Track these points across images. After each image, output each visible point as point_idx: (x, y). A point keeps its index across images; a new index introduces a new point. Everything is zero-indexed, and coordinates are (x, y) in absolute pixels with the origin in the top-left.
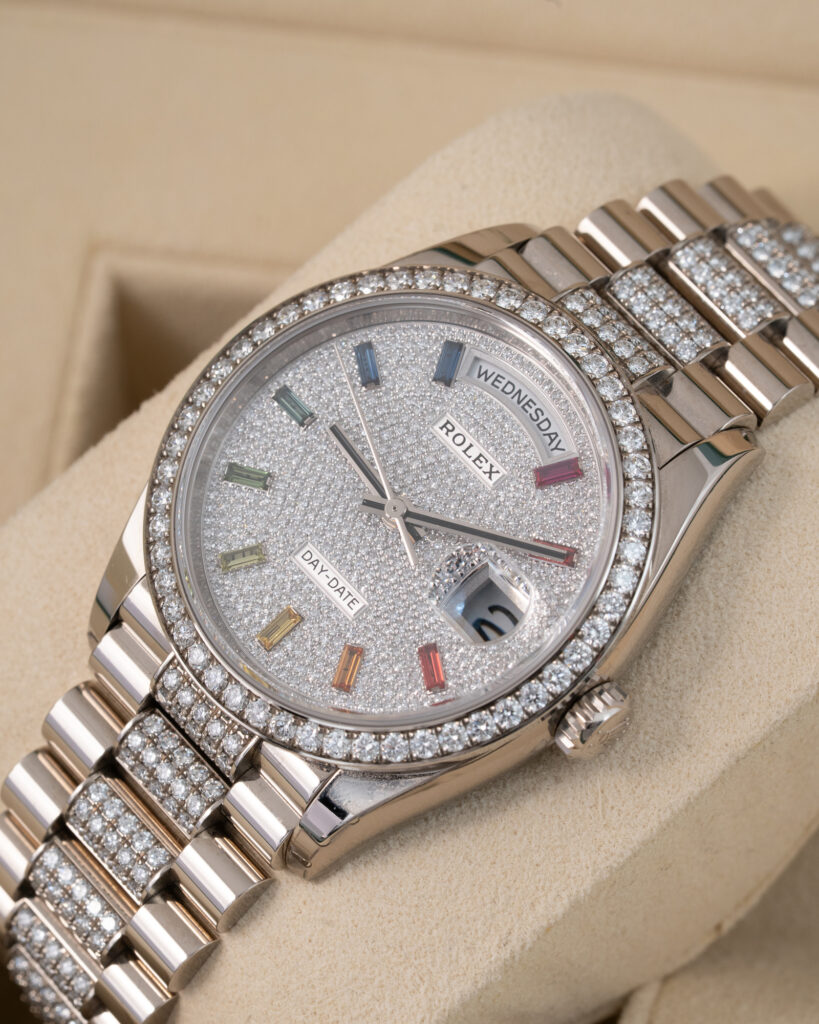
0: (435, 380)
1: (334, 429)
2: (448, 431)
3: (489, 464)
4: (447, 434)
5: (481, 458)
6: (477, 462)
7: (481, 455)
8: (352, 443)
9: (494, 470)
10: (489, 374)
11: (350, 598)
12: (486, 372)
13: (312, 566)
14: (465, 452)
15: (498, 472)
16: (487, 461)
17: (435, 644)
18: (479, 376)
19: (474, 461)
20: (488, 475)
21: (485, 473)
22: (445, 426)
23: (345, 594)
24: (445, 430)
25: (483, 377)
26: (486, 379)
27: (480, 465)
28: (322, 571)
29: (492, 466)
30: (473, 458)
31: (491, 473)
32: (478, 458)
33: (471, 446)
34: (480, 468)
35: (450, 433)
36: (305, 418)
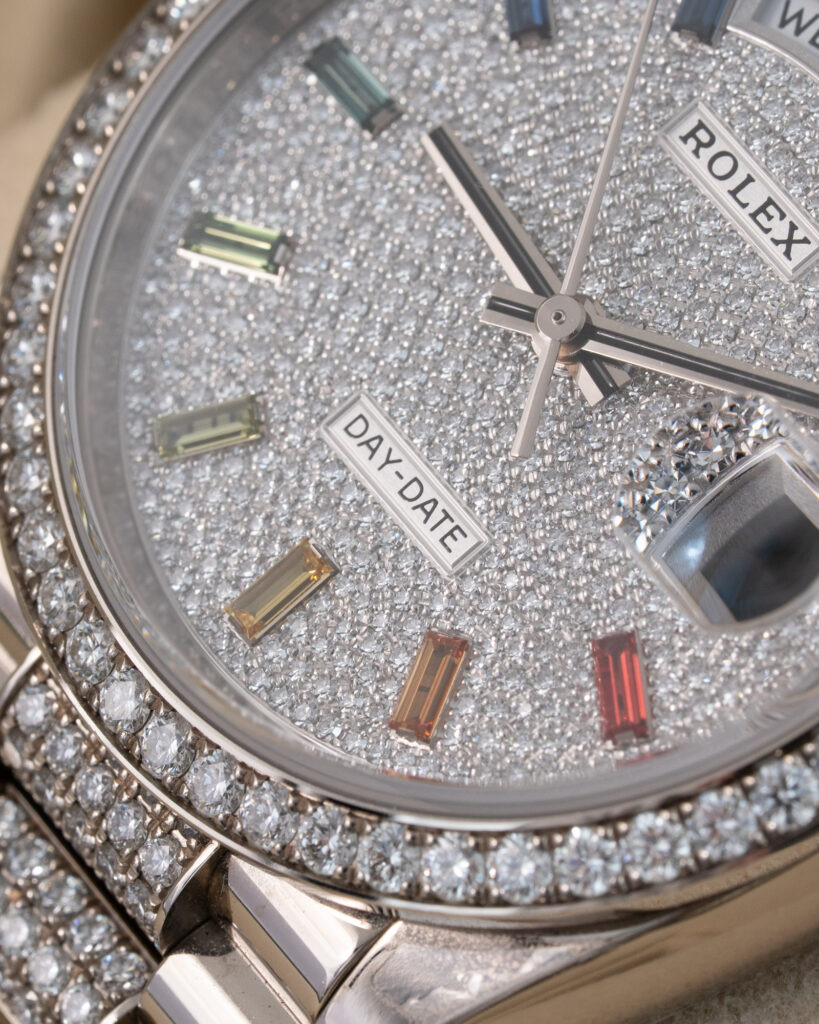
0: (676, 28)
1: (439, 137)
2: (700, 144)
3: (787, 221)
4: (696, 153)
5: (771, 210)
6: (761, 218)
7: (770, 202)
8: (478, 173)
9: (798, 235)
10: (805, 20)
11: (447, 526)
12: (799, 15)
13: (365, 451)
14: (733, 193)
15: (805, 241)
16: (783, 216)
17: (631, 635)
18: (784, 23)
19: (754, 216)
20: (783, 247)
21: (777, 242)
22: (692, 134)
23: (437, 515)
24: (692, 143)
25: (792, 26)
26: (799, 31)
27: (766, 224)
28: (388, 462)
29: (793, 227)
30: (752, 209)
31: (790, 242)
32: (762, 209)
33: (749, 179)
34: (767, 231)
35: (702, 151)
36: (377, 115)
